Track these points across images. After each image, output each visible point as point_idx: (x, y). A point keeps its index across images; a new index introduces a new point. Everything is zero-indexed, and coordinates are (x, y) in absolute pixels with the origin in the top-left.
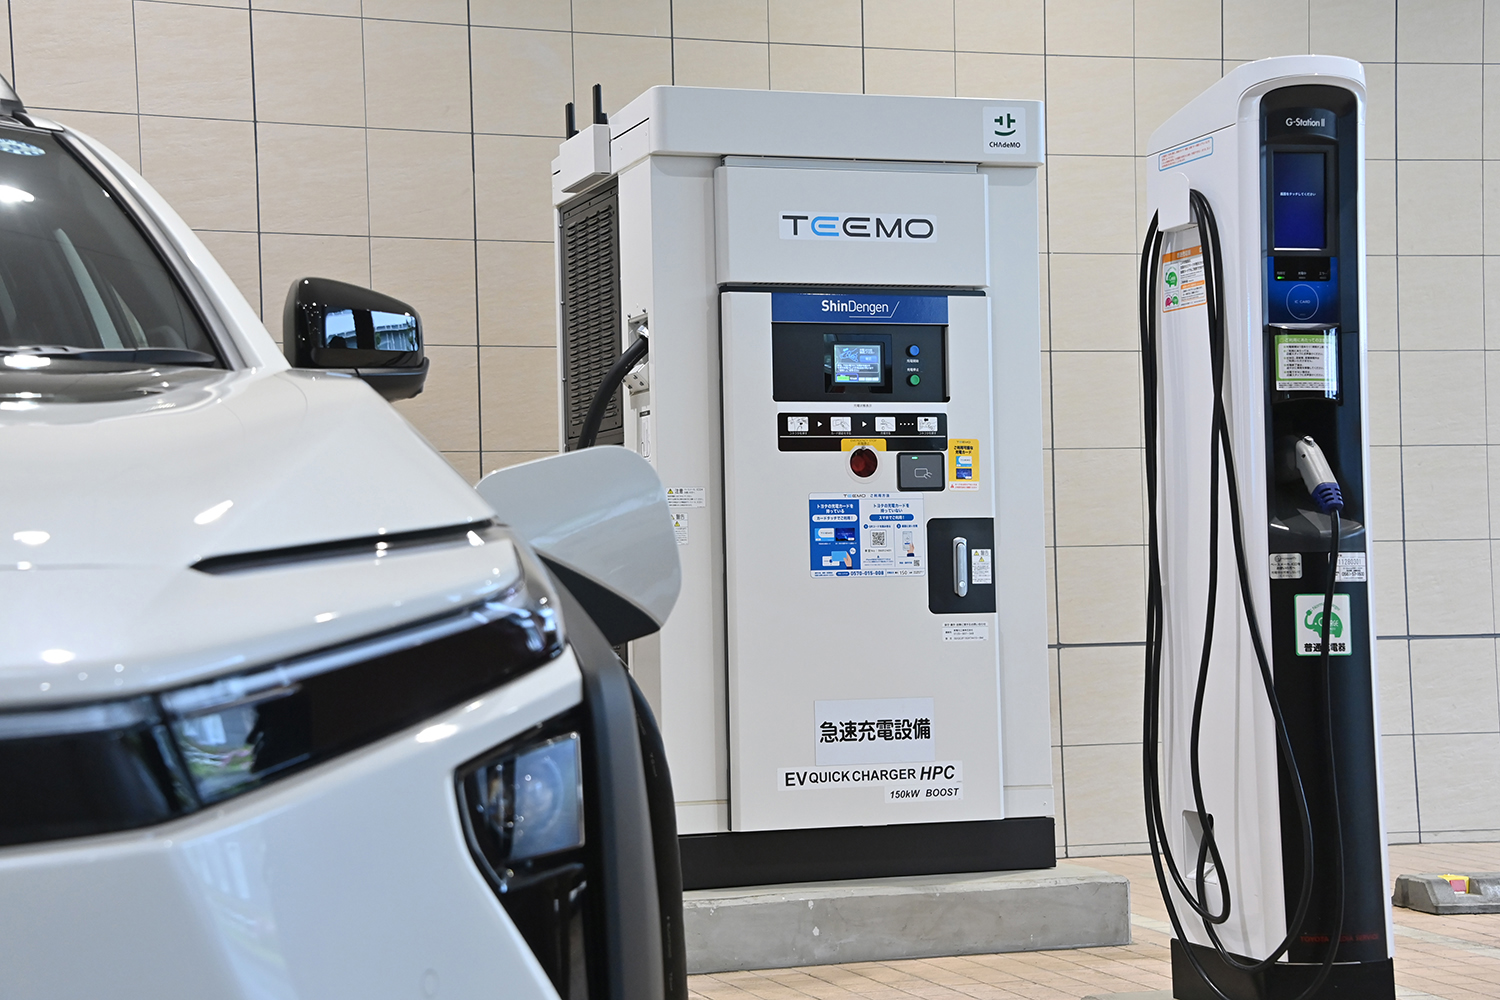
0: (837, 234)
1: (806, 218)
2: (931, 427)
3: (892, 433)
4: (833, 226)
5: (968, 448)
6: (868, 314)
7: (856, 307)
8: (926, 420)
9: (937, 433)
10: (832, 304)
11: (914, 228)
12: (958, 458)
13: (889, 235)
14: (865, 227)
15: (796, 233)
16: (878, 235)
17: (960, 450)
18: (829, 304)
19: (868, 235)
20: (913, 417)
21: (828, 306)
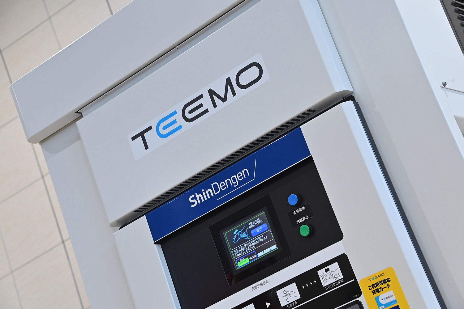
0: (180, 127)
1: (150, 128)
2: (335, 276)
3: (299, 302)
4: (175, 122)
5: (384, 282)
6: (231, 187)
7: (220, 187)
8: (327, 270)
9: (345, 279)
10: (198, 197)
11: (244, 79)
12: (377, 299)
13: (224, 100)
14: (201, 105)
15: (147, 148)
16: (215, 106)
17: (376, 289)
18: (195, 198)
19: (207, 111)
20: (313, 274)
21: (196, 200)
